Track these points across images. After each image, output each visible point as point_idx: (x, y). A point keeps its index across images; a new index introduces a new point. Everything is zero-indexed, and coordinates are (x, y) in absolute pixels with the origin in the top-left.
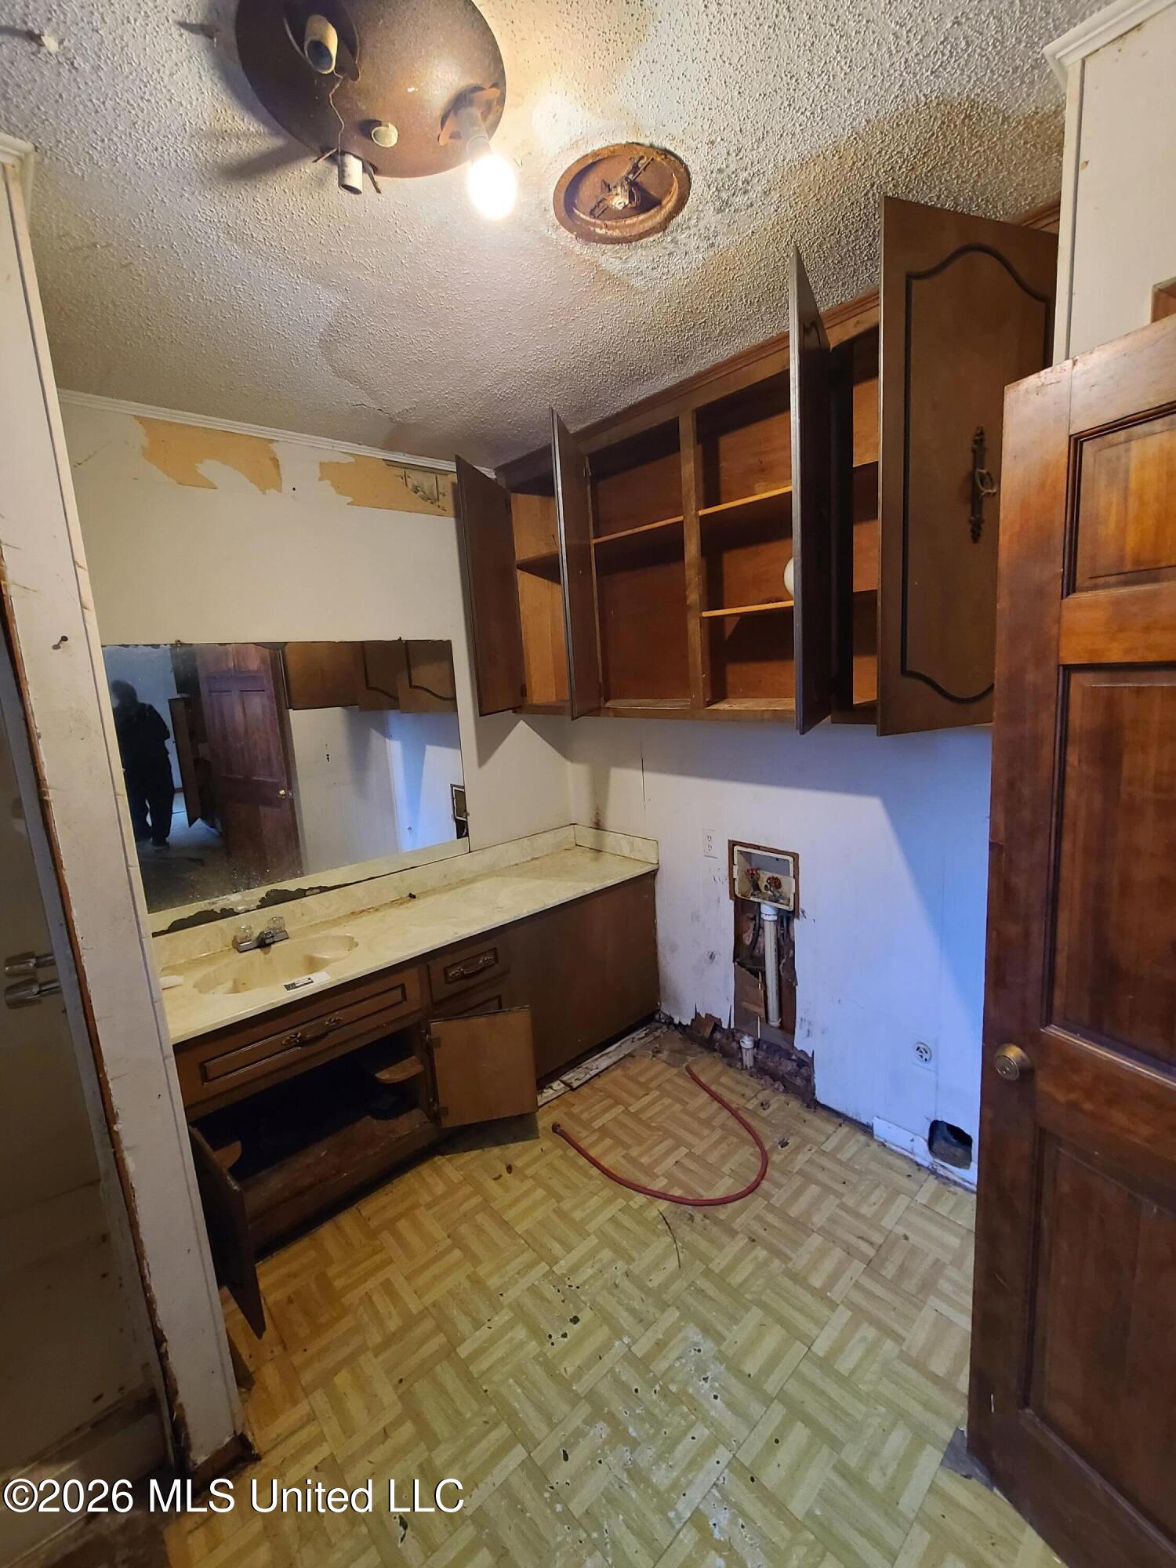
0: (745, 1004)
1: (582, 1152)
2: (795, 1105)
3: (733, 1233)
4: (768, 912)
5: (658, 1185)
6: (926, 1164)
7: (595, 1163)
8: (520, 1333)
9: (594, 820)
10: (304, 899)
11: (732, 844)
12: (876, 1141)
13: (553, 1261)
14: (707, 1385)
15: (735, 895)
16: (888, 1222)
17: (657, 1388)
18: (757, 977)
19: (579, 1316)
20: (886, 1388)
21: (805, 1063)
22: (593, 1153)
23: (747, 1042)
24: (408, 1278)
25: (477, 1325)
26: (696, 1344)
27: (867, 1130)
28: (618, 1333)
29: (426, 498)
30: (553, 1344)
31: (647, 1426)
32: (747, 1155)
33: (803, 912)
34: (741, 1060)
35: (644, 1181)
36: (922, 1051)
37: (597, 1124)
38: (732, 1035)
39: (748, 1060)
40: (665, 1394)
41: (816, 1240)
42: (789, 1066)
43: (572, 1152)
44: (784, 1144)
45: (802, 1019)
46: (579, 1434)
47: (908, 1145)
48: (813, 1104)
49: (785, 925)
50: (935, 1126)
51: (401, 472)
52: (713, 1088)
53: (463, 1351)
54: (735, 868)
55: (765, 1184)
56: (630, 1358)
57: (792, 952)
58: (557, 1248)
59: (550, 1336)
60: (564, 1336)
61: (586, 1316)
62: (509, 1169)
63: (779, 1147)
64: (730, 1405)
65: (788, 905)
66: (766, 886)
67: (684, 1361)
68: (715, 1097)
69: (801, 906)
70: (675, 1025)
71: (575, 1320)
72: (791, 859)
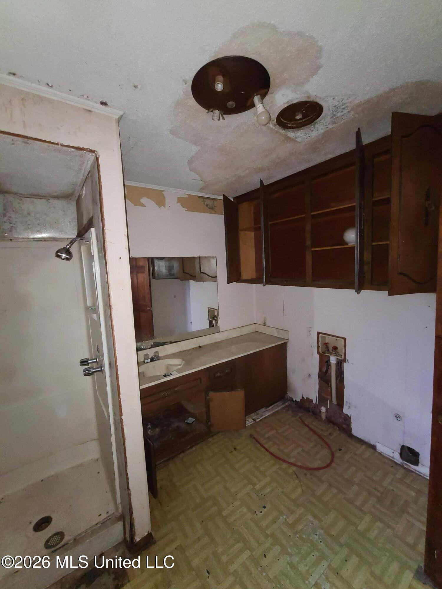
0: (322, 394)
1: (262, 445)
2: (343, 436)
3: (322, 482)
4: (333, 360)
5: (292, 460)
6: (399, 463)
7: (267, 450)
8: (245, 510)
9: (263, 322)
10: (165, 346)
11: (319, 333)
12: (377, 452)
13: (254, 485)
14: (317, 537)
15: (320, 353)
16: (385, 483)
17: (298, 536)
18: (328, 385)
19: (266, 506)
20: (388, 546)
21: (347, 419)
22: (266, 446)
23: (323, 409)
24: (202, 485)
25: (228, 504)
26: (312, 521)
27: (374, 447)
28: (282, 514)
29: (210, 208)
30: (257, 515)
31: (295, 549)
32: (325, 452)
33: (348, 360)
34: (321, 416)
35: (286, 458)
36: (398, 417)
37: (267, 436)
38: (317, 406)
39: (323, 416)
40: (301, 538)
41: (355, 488)
42: (341, 420)
43: (258, 445)
44: (340, 450)
45: (346, 402)
46: (269, 549)
47: (392, 455)
48: (351, 436)
49: (340, 365)
50: (403, 447)
51: (202, 200)
52: (311, 426)
53: (224, 513)
54: (320, 343)
55: (333, 464)
56: (286, 523)
57: (342, 375)
58: (255, 480)
59: (256, 512)
60: (261, 512)
61: (268, 506)
62: (235, 449)
63: (338, 451)
64: (327, 545)
65: (341, 357)
66: (332, 350)
67: (307, 527)
68: (311, 429)
69: (347, 358)
70: (294, 401)
71: (264, 507)
72: (343, 340)
